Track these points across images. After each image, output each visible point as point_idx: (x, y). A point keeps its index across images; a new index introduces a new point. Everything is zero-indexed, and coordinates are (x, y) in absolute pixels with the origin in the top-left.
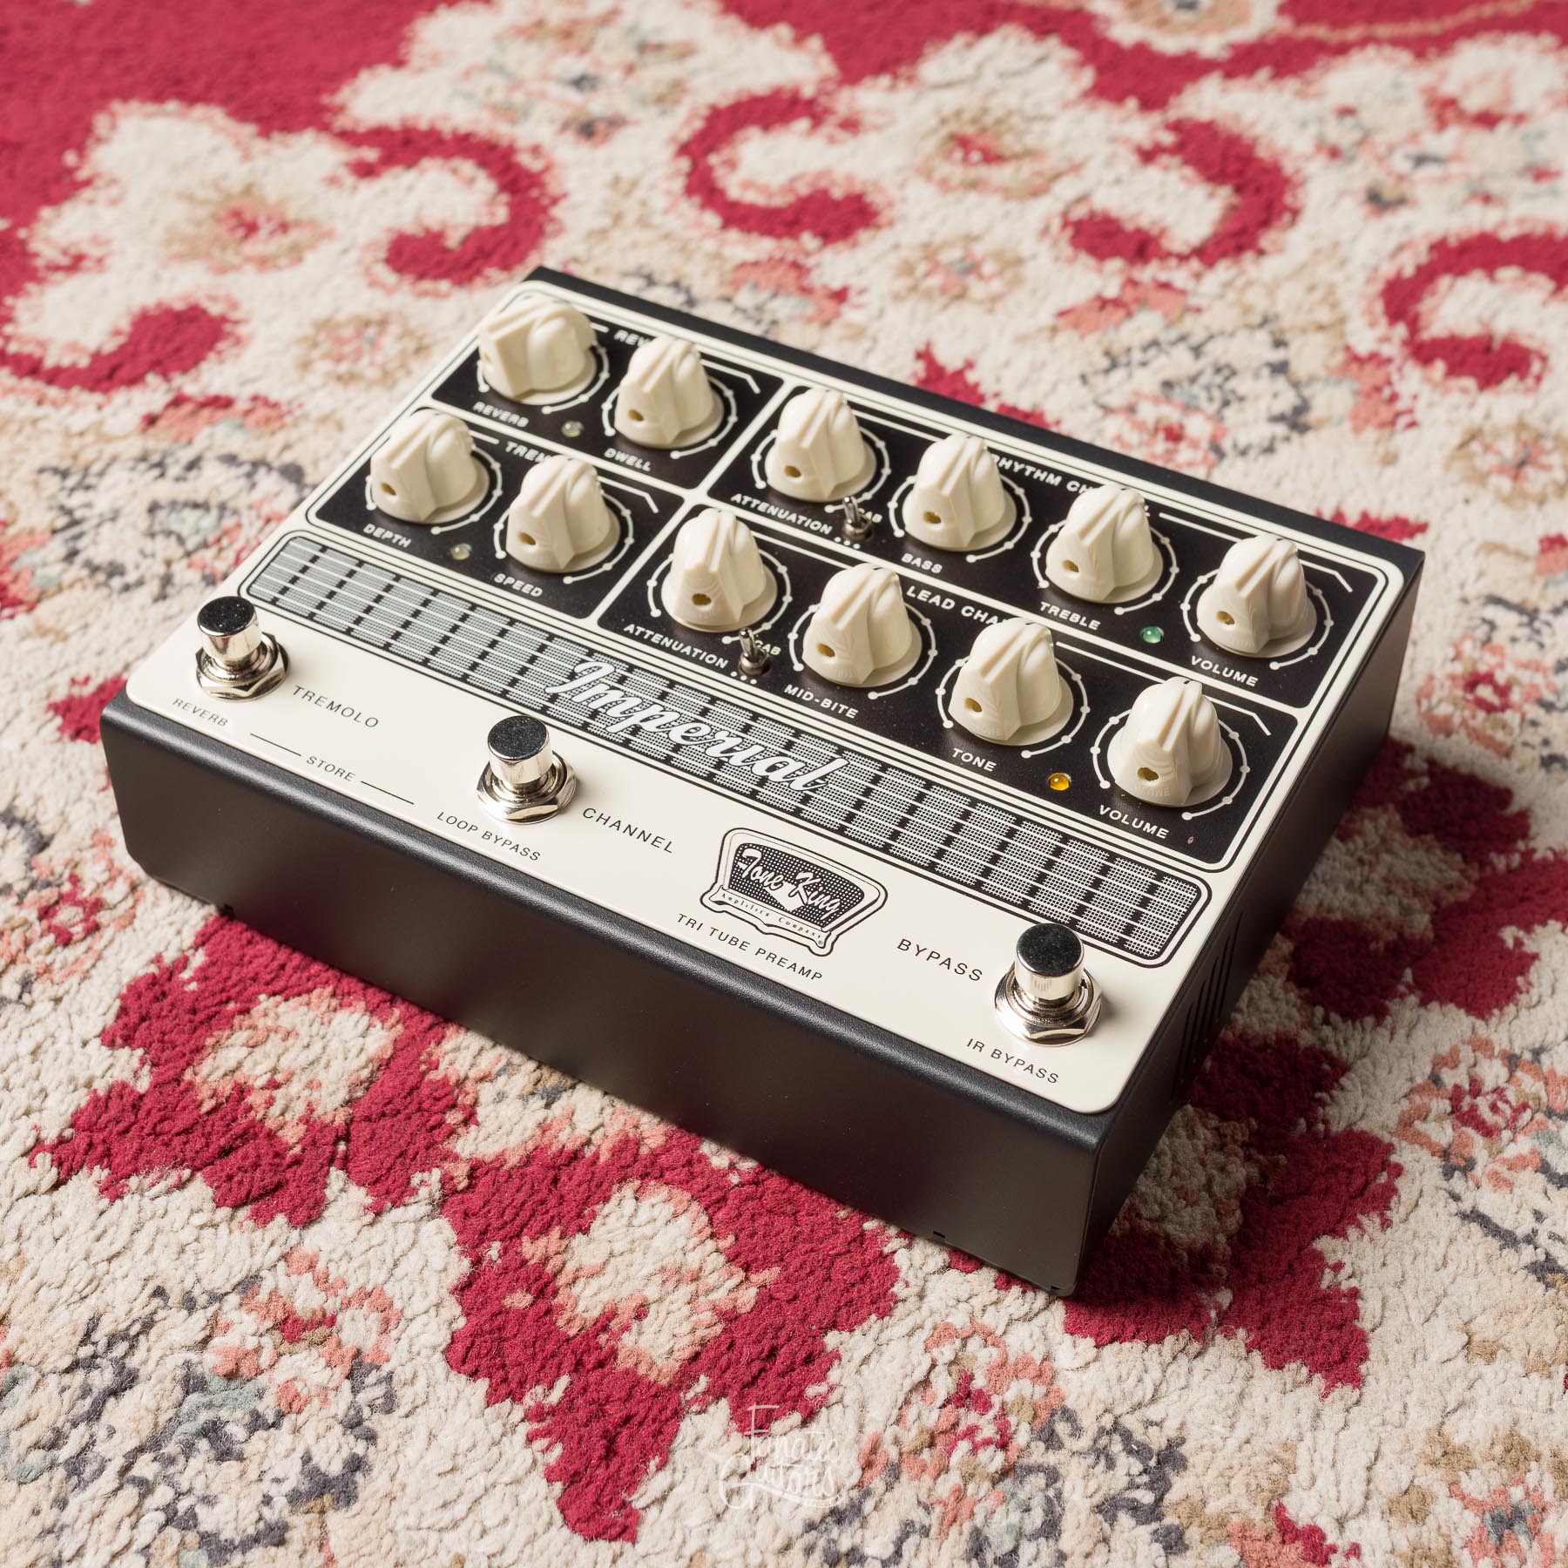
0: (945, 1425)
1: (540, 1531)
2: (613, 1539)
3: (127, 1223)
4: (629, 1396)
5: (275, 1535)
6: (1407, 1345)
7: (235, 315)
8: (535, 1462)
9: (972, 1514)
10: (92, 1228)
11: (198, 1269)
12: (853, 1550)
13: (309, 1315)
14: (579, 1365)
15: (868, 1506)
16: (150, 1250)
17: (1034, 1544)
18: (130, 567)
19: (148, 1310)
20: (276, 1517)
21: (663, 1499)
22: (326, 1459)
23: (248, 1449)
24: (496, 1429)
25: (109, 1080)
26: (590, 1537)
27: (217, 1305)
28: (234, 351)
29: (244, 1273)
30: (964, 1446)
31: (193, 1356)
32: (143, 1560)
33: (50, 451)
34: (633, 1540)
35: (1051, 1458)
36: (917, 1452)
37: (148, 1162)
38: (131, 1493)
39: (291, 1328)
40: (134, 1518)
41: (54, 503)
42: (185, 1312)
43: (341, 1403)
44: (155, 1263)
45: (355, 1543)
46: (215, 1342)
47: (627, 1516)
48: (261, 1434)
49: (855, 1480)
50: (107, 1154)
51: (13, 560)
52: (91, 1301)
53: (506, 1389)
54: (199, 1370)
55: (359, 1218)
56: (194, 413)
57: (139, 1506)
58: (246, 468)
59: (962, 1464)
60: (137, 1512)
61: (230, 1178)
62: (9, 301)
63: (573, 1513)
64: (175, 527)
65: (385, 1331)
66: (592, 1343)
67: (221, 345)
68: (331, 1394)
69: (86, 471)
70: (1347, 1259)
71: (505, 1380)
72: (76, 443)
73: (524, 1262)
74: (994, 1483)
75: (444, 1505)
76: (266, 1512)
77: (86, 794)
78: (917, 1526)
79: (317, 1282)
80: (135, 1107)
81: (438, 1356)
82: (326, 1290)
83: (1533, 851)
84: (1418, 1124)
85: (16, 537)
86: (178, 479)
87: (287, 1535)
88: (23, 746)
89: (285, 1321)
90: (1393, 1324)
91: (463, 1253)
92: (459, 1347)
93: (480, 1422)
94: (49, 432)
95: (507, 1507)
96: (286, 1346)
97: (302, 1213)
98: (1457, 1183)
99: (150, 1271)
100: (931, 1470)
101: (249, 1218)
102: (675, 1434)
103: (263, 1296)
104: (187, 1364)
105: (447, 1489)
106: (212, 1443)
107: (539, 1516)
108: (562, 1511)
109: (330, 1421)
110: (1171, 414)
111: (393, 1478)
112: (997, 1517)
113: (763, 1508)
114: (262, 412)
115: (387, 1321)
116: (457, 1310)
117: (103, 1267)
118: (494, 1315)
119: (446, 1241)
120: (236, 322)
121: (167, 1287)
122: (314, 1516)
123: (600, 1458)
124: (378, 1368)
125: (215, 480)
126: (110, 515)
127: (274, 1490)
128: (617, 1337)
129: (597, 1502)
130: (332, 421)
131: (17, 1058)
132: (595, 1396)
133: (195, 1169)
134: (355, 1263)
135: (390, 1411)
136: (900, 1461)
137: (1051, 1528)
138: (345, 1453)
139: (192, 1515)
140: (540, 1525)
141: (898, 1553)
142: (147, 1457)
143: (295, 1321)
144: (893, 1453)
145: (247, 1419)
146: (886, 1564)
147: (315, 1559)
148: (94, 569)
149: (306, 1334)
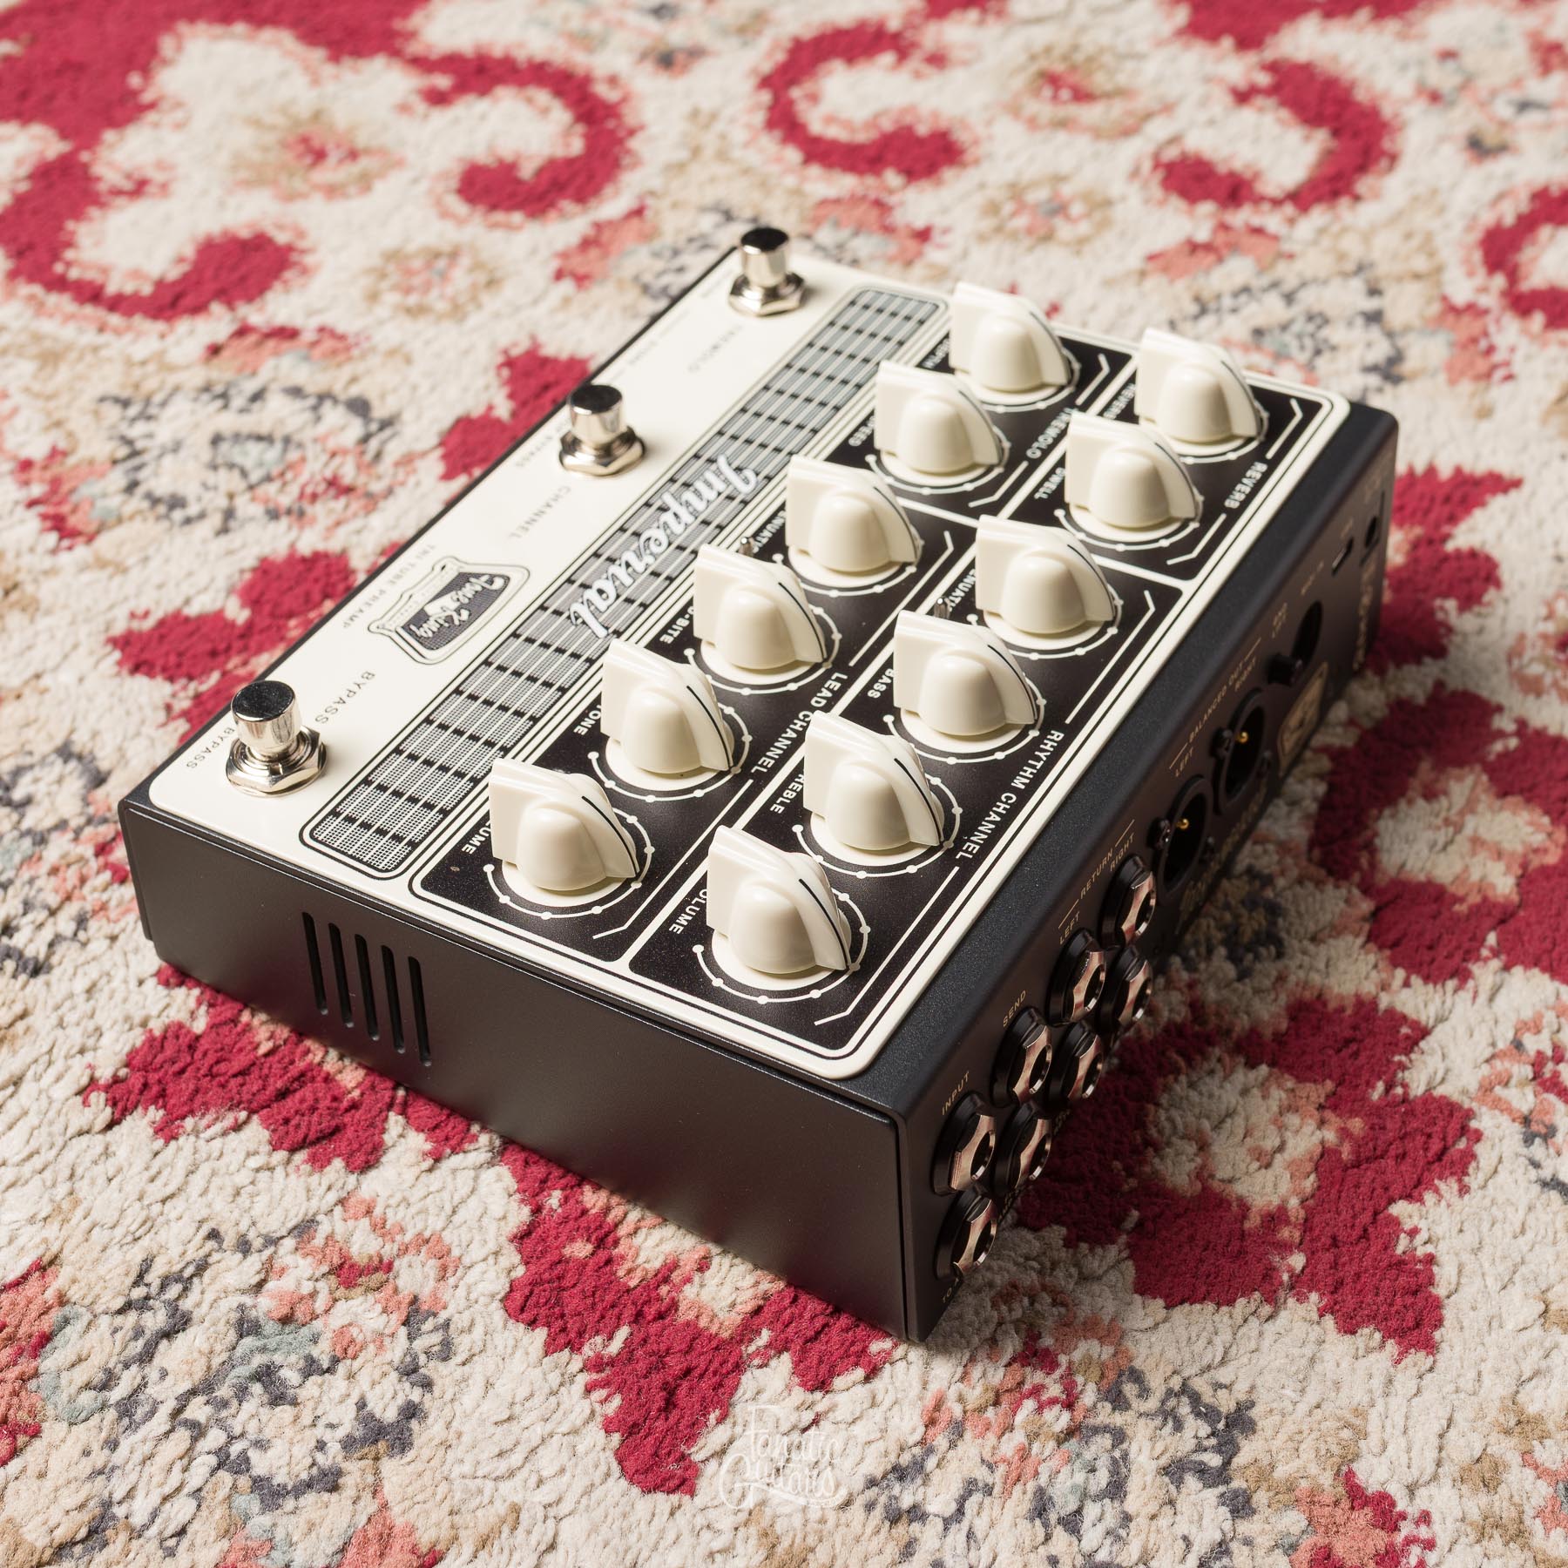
0: (1010, 1384)
1: (597, 1481)
2: (671, 1491)
3: (182, 1165)
4: (690, 1348)
5: (330, 1481)
6: (1483, 1312)
7: (302, 244)
8: (593, 1413)
9: (1036, 1473)
10: (147, 1169)
11: (253, 1213)
12: (915, 1507)
13: (366, 1260)
14: (639, 1316)
15: (931, 1463)
16: (205, 1192)
17: (1099, 1504)
18: (191, 498)
19: (202, 1253)
20: (329, 1462)
21: (721, 1453)
22: (381, 1406)
23: (303, 1394)
24: (554, 1379)
25: (165, 1020)
26: (648, 1490)
27: (271, 1249)
28: (301, 280)
29: (300, 1218)
30: (1029, 1405)
31: (248, 1300)
32: (194, 1503)
33: (111, 380)
34: (692, 1492)
35: (1118, 1419)
36: (981, 1410)
37: (204, 1104)
38: (182, 1436)
39: (347, 1274)
40: (185, 1461)
41: (115, 433)
42: (239, 1256)
43: (397, 1349)
44: (209, 1206)
45: (410, 1489)
46: (270, 1285)
47: (686, 1469)
48: (315, 1379)
49: (917, 1437)
50: (162, 1094)
51: (73, 490)
52: (145, 1242)
53: (564, 1338)
54: (254, 1313)
55: (418, 1163)
56: (259, 344)
57: (190, 1449)
58: (312, 401)
59: (1027, 1422)
60: (189, 1455)
61: (287, 1121)
62: (70, 224)
63: (631, 1464)
64: (238, 459)
65: (443, 1278)
66: (653, 1295)
67: (288, 275)
68: (387, 1341)
69: (148, 401)
70: (1422, 1225)
71: (563, 1330)
72: (137, 373)
73: (584, 1212)
74: (1060, 1442)
75: (500, 1455)
76: (320, 1458)
77: (144, 730)
78: (981, 1485)
79: (374, 1227)
80: (192, 1048)
81: (496, 1304)
82: (383, 1236)
84: (1499, 1090)
85: (77, 466)
86: (242, 411)
87: (341, 1481)
88: (81, 680)
89: (341, 1266)
90: (1468, 1292)
91: (522, 1201)
92: (518, 1297)
93: (538, 1370)
94: (110, 360)
95: (565, 1455)
96: (341, 1292)
97: (360, 1159)
98: (1538, 1149)
99: (204, 1213)
100: (995, 1429)
101: (306, 1162)
102: (736, 1388)
103: (319, 1241)
104: (242, 1308)
105: (503, 1437)
106: (265, 1388)
107: (597, 1466)
108: (620, 1463)
109: (386, 1368)
110: (1259, 362)
111: (448, 1425)
112: (1061, 1477)
114: (328, 344)
115: (444, 1268)
116: (516, 1258)
117: (157, 1208)
118: (554, 1264)
119: (506, 1189)
120: (303, 252)
121: (222, 1230)
122: (368, 1462)
123: (659, 1410)
124: (435, 1315)
125: (279, 412)
126: (170, 445)
127: (328, 1436)
128: (678, 1288)
129: (656, 1454)
130: (400, 355)
131: (71, 996)
132: (655, 1347)
133: (252, 1112)
134: (413, 1210)
135: (446, 1359)
136: (964, 1419)
137: (1116, 1489)
138: (400, 1400)
139: (244, 1459)
140: (598, 1476)
141: (960, 1511)
142: (200, 1399)
143: (352, 1266)
144: (957, 1411)
145: (302, 1363)
146: (947, 1522)
147: (369, 1506)
148: (155, 501)
149: (363, 1279)
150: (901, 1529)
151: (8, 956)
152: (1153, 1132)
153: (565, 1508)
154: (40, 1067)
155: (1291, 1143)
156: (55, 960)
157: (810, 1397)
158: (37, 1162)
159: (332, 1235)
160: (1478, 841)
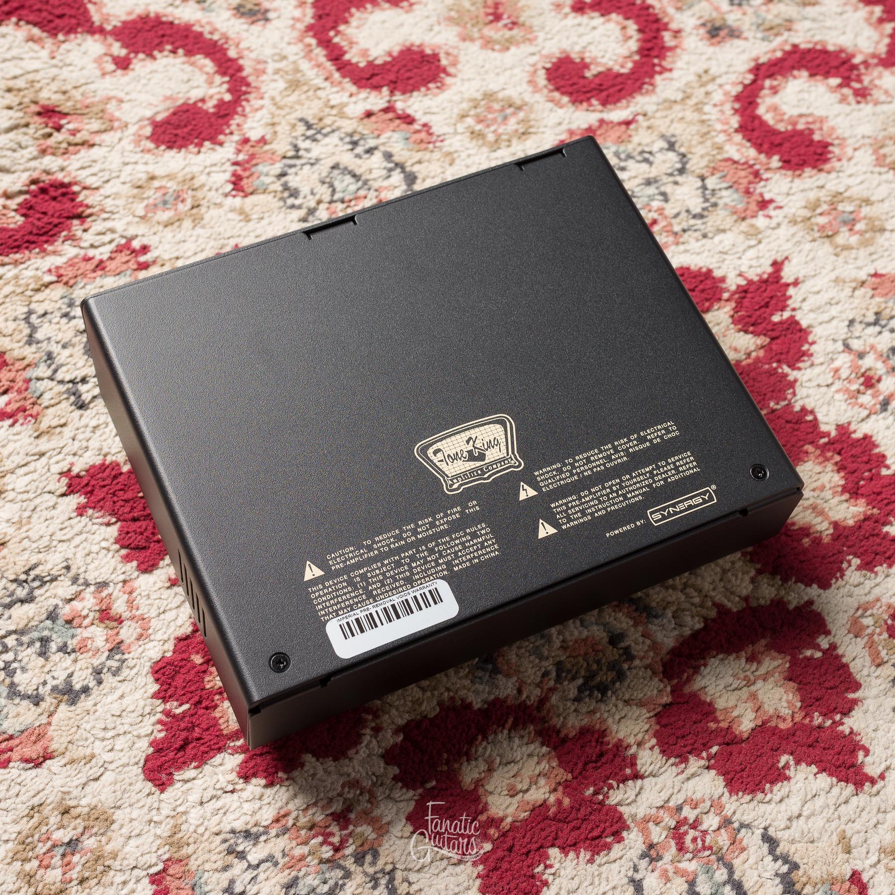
0: (321, 824)
2: (155, 785)
3: (77, 529)
4: (208, 729)
5: (36, 700)
8: (151, 733)
9: (300, 870)
10: (61, 524)
11: (88, 567)
12: (243, 852)
13: (114, 614)
14: (199, 702)
15: (263, 838)
16: (76, 547)
18: (302, 195)
19: (58, 573)
21: (186, 781)
22: (77, 680)
23: (52, 658)
24: (148, 710)
25: (114, 458)
26: (147, 779)
27: (84, 587)
28: (436, 91)
29: (104, 580)
30: (320, 840)
31: (61, 604)
33: (310, 111)
34: (162, 791)
35: (353, 868)
36: (301, 828)
39: (105, 615)
41: (295, 142)
42: (71, 583)
43: (99, 660)
44: (75, 554)
46: (74, 603)
47: (168, 780)
48: (61, 654)
49: (266, 823)
51: (256, 165)
52: (40, 556)
53: (162, 695)
54: (59, 611)
55: (164, 582)
58: (391, 165)
59: (314, 846)
61: (128, 533)
62: (353, 10)
63: (149, 764)
65: (138, 639)
66: (211, 697)
68: (98, 654)
70: (557, 866)
71: (166, 691)
74: (320, 863)
75: (105, 729)
76: (40, 688)
78: (274, 860)
79: (128, 601)
80: (115, 477)
81: (149, 664)
82: (129, 607)
83: (842, 724)
84: (651, 824)
85: (266, 152)
87: (41, 703)
89: (105, 610)
92: (160, 665)
93: (143, 703)
94: (320, 99)
95: (127, 745)
96: (96, 622)
97: (143, 567)
98: (643, 864)
99: (71, 556)
100: (299, 840)
101: (124, 555)
102: (212, 757)
103: (104, 594)
104: (56, 607)
105: (111, 722)
106: (41, 646)
107: (135, 757)
108: (146, 761)
109: (90, 665)
110: (880, 368)
111: (95, 705)
112: (309, 877)
113: (222, 811)
114: (423, 135)
115: (142, 635)
116: (172, 648)
117: (55, 543)
118: (182, 660)
120: (448, 74)
121: (73, 567)
122: (55, 701)
123: (176, 748)
124: (123, 654)
127: (50, 681)
128: (223, 699)
129: (160, 766)
131: (86, 426)
132: (195, 720)
134: (148, 602)
135: (114, 675)
136: (291, 828)
138: (85, 683)
139: (14, 671)
140: (133, 761)
141: (258, 866)
142: (14, 637)
143: (108, 613)
144: (291, 822)
145: (60, 645)
146: (250, 867)
147: (44, 720)
148: (286, 187)
149: (107, 622)
150: (231, 858)
151: (74, 394)
152: (473, 750)
153: (111, 767)
154: (55, 453)
155: (531, 792)
156: (91, 405)
157: (237, 780)
158: (25, 496)
159: (110, 595)
160: (753, 696)
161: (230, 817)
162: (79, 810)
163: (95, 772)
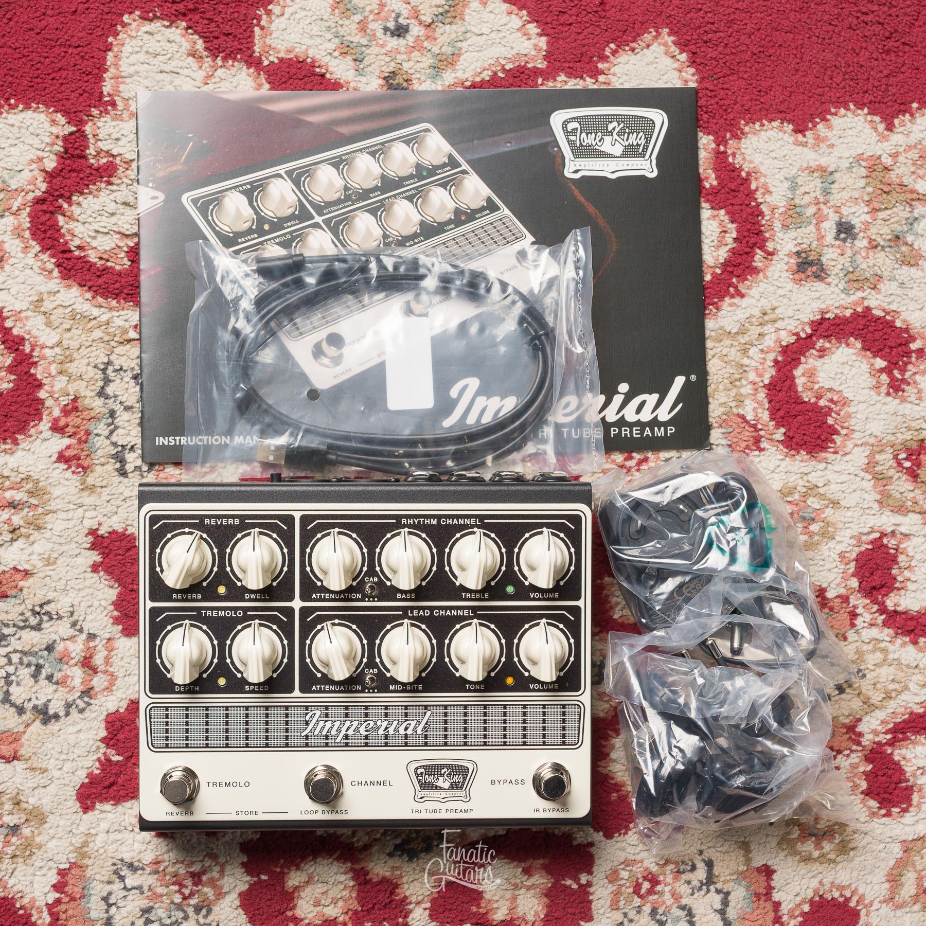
0: (181, 877)
2: (82, 807)
3: (89, 582)
4: (129, 780)
5: (21, 711)
8: (91, 767)
9: (157, 903)
10: (78, 574)
11: (87, 617)
12: (124, 876)
13: (94, 664)
14: (130, 757)
15: (140, 872)
19: (63, 614)
21: (102, 812)
23: (40, 682)
24: (94, 748)
27: (79, 633)
29: (94, 632)
30: (176, 888)
31: (59, 640)
34: (85, 813)
35: (191, 914)
36: (167, 874)
37: (111, 572)
39: (87, 662)
42: (71, 626)
43: (72, 697)
44: (80, 603)
46: (68, 642)
48: (47, 682)
49: (145, 862)
53: (107, 742)
54: (56, 646)
59: (171, 891)
63: (82, 790)
65: (104, 690)
68: (73, 692)
71: (110, 739)
74: (171, 903)
75: (61, 752)
79: (106, 658)
82: (105, 662)
87: (23, 714)
89: (88, 658)
92: (114, 716)
96: (79, 664)
100: (163, 883)
103: (92, 644)
104: (55, 641)
106: (35, 670)
111: (60, 731)
113: (120, 842)
115: (107, 688)
116: (125, 706)
118: (129, 720)
121: (75, 613)
122: (33, 717)
124: (91, 698)
127: (34, 699)
129: (89, 795)
132: (123, 770)
133: (120, 587)
134: (120, 663)
135: (78, 713)
136: (161, 872)
138: (57, 711)
139: (11, 683)
140: (73, 784)
141: (130, 890)
142: (19, 655)
143: (89, 661)
144: (162, 868)
146: (125, 888)
147: (21, 728)
149: (87, 668)
150: (115, 876)
152: (303, 864)
153: (56, 782)
159: (95, 646)
160: (514, 898)
161: (124, 848)
162: (25, 805)
163: (45, 781)
